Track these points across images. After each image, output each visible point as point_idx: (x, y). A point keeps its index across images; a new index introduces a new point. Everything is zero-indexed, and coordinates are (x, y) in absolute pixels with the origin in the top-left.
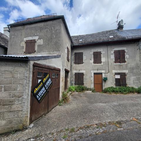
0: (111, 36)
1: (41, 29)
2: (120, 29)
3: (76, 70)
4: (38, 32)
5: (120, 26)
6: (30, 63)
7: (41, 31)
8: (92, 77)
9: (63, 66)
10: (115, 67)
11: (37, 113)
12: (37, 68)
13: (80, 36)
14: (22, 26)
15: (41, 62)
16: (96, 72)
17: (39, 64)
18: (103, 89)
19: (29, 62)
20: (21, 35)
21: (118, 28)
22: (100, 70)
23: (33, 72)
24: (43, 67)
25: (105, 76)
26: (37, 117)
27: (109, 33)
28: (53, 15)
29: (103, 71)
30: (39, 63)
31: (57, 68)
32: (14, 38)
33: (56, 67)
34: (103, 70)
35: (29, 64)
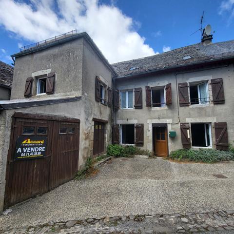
0: (188, 56)
1: (55, 57)
2: (205, 42)
3: (122, 119)
4: (51, 62)
5: (205, 37)
6: (6, 114)
7: (54, 60)
8: (149, 131)
9: (88, 114)
10: (192, 112)
11: (22, 191)
12: (23, 120)
13: (134, 61)
14: (30, 56)
15: (31, 111)
16: (156, 121)
17: (27, 114)
18: (169, 153)
19: (4, 113)
20: (29, 69)
21: (203, 41)
22: (163, 118)
23: (12, 128)
24: (36, 118)
25: (172, 129)
26: (22, 197)
27: (184, 52)
28: (71, 33)
29: (168, 121)
30: (26, 112)
31: (72, 119)
32: (19, 74)
33: (70, 116)
34: (169, 118)
35: (4, 115)
